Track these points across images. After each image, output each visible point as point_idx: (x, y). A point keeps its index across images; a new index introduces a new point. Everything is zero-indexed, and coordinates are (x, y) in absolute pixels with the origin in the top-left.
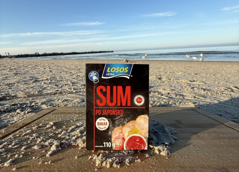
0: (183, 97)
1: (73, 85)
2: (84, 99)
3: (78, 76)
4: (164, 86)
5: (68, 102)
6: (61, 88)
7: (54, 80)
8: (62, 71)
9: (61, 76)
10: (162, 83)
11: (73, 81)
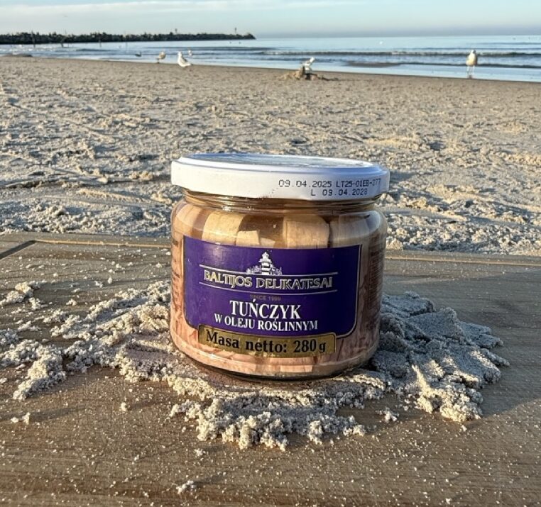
0: (525, 219)
1: (96, 157)
2: (139, 208)
3: (117, 123)
4: (451, 174)
5: (78, 216)
6: (53, 166)
7: (25, 133)
8: (56, 102)
9: (52, 120)
10: (442, 162)
11: (96, 142)
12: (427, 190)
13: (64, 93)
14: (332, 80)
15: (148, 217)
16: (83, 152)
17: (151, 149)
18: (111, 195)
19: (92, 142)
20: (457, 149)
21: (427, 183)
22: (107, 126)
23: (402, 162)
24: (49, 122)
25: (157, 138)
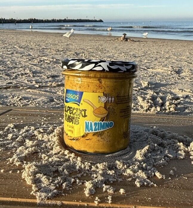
4: (182, 84)
5: (28, 100)
6: (16, 80)
7: (2, 65)
8: (15, 51)
9: (13, 59)
10: (180, 79)
11: (33, 69)
12: (171, 91)
13: (18, 47)
14: (137, 41)
15: (56, 101)
16: (28, 74)
17: (56, 72)
18: (40, 92)
19: (31, 70)
20: (187, 74)
21: (171, 88)
22: (37, 62)
23: (162, 79)
24: (12, 60)
25: (59, 68)
